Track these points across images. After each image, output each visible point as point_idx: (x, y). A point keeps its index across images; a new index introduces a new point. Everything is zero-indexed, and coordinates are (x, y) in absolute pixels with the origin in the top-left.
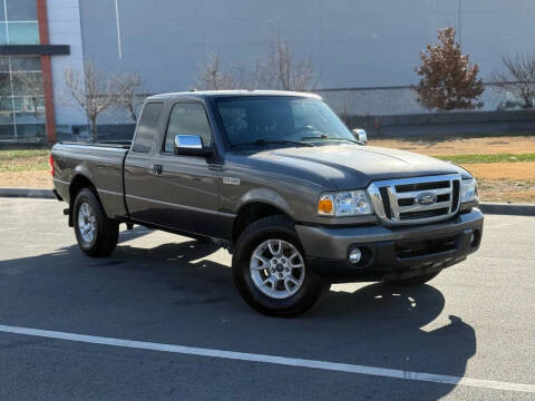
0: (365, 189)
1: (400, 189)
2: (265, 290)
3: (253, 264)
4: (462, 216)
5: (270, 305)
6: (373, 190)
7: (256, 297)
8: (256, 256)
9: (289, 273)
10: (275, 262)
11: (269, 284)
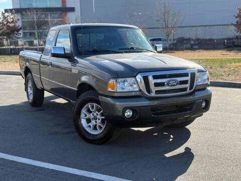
0: (135, 77)
1: (155, 77)
2: (88, 129)
3: (82, 116)
4: (196, 93)
5: (90, 138)
6: (139, 78)
7: (83, 133)
8: (84, 111)
9: (100, 121)
10: (93, 115)
11: (90, 126)
